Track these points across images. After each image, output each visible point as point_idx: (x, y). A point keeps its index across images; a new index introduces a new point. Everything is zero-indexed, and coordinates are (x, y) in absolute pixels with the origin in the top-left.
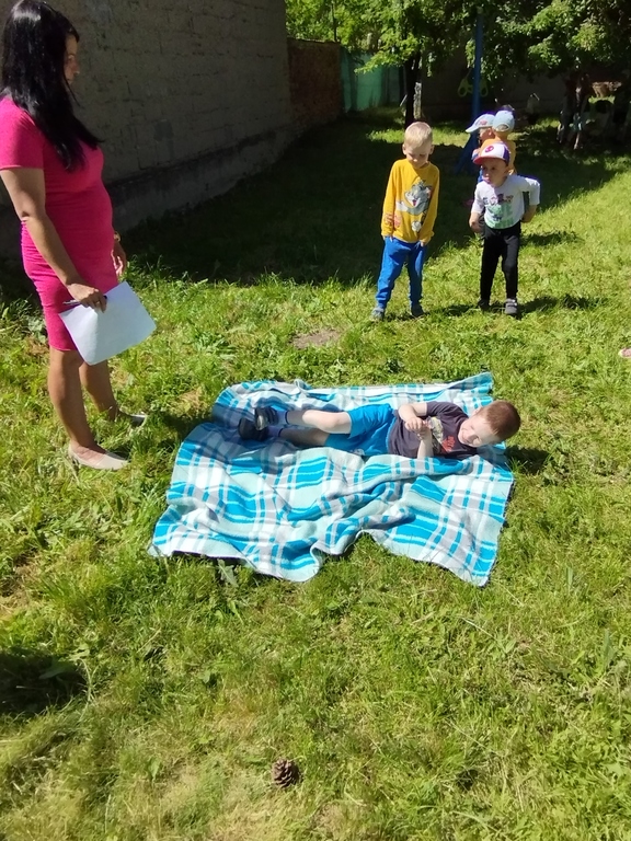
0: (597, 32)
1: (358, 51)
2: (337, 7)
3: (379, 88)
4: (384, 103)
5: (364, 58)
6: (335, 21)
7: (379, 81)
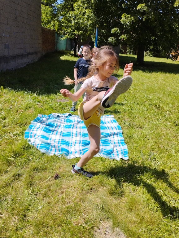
1: (60, 34)
2: (55, 21)
3: (65, 45)
4: (67, 49)
5: (62, 36)
6: (54, 24)
7: (65, 43)
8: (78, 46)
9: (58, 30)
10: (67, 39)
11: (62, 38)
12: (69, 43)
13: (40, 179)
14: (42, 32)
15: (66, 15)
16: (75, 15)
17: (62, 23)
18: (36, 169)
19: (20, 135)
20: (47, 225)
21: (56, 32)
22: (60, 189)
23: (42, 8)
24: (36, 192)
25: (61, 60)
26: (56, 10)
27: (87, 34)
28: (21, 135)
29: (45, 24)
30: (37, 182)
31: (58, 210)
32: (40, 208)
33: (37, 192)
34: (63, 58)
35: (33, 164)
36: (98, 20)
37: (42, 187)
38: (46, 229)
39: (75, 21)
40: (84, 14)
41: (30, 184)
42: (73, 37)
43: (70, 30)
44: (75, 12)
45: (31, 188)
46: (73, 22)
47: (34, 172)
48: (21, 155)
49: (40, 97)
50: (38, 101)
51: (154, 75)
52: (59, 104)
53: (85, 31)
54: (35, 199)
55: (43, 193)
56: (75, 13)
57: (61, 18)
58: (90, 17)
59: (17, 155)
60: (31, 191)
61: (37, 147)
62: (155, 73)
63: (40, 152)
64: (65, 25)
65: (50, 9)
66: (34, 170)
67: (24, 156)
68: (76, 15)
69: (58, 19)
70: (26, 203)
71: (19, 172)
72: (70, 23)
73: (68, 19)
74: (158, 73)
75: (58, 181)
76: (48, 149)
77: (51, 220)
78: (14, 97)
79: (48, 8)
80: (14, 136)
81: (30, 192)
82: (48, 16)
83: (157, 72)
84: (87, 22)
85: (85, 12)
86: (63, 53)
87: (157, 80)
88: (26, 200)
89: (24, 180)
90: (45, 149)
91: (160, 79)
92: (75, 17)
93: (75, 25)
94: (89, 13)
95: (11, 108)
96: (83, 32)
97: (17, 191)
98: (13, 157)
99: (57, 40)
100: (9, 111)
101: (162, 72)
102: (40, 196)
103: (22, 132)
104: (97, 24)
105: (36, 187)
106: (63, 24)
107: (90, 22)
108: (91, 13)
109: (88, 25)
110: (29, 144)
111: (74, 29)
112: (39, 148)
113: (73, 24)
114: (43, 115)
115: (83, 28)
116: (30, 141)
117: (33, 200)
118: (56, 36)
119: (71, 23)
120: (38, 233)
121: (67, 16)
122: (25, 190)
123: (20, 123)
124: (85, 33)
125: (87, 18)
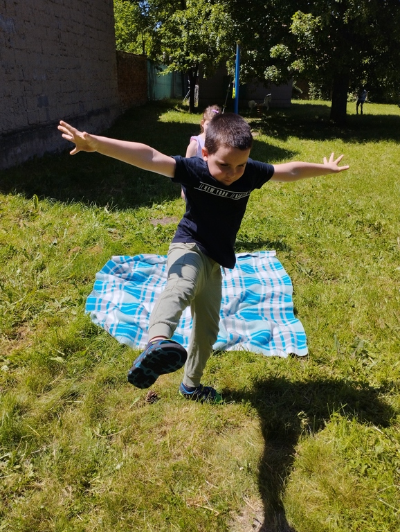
1: (157, 62)
2: (144, 33)
3: (170, 87)
4: (173, 96)
5: (162, 66)
6: (144, 42)
7: (169, 82)
8: (197, 86)
9: (153, 54)
10: (174, 73)
11: (161, 71)
12: (178, 80)
13: (118, 404)
14: (118, 63)
15: (169, 19)
16: (188, 19)
17: (161, 37)
18: (109, 381)
19: (75, 305)
20: (133, 505)
21: (149, 59)
22: (160, 426)
23: (116, 7)
24: (110, 432)
25: (161, 123)
26: (147, 9)
27: (217, 61)
28: (77, 304)
29: (125, 42)
30: (111, 409)
31: (154, 472)
32: (118, 467)
33: (112, 433)
34: (166, 117)
35: (103, 370)
36: (239, 28)
37: (121, 420)
38: (129, 516)
39: (188, 33)
40: (208, 14)
41: (97, 415)
42: (185, 69)
43: (178, 53)
44: (188, 11)
45: (100, 425)
47: (105, 388)
48: (78, 349)
49: (117, 215)
50: (112, 224)
51: (369, 147)
52: (156, 228)
53: (211, 53)
54: (108, 447)
55: (124, 434)
56: (189, 13)
57: (159, 28)
58: (222, 21)
59: (68, 349)
60: (98, 430)
61: (111, 330)
62: (373, 143)
63: (117, 342)
64: (166, 42)
65: (133, 7)
66: (105, 383)
67: (84, 353)
68: (191, 19)
69: (152, 28)
70: (89, 458)
71: (75, 388)
72: (178, 37)
73: (174, 27)
74: (380, 144)
75: (155, 407)
76: (133, 335)
77: (140, 496)
78: (62, 218)
79: (128, 5)
80: (62, 307)
81: (97, 432)
82: (129, 23)
83: (378, 142)
84: (214, 33)
85: (210, 11)
86: (166, 106)
87: (378, 161)
88: (88, 450)
89: (84, 406)
90: (127, 337)
91: (383, 157)
92: (189, 24)
93: (188, 42)
94: (219, 13)
95: (55, 244)
96: (208, 57)
97: (70, 431)
98: (60, 355)
99: (152, 76)
100: (51, 250)
101: (388, 141)
102: (117, 441)
103: (79, 298)
104: (238, 36)
105: (110, 422)
106: (162, 41)
107: (223, 33)
108: (223, 13)
109: (218, 40)
110: (93, 326)
111: (187, 50)
112: (113, 334)
113: (184, 39)
114: (123, 256)
115: (207, 46)
116: (95, 317)
117: (103, 450)
118: (149, 67)
119: (180, 36)
120: (114, 522)
121: (170, 21)
122: (86, 429)
123: (75, 276)
124: (213, 59)
125: (214, 25)
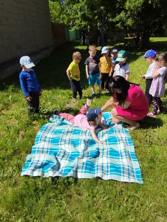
0: (132, 21)
1: (69, 26)
2: (63, 15)
3: (75, 35)
4: (76, 39)
5: (71, 27)
6: (63, 18)
9: (67, 23)
10: (76, 30)
14: (52, 27)
21: (65, 25)
23: (50, 4)
39: (81, 13)
43: (77, 21)
44: (80, 4)
46: (79, 13)
57: (69, 12)
64: (72, 17)
68: (82, 7)
72: (77, 15)
79: (56, 3)
82: (56, 11)
93: (81, 17)
111: (81, 20)
